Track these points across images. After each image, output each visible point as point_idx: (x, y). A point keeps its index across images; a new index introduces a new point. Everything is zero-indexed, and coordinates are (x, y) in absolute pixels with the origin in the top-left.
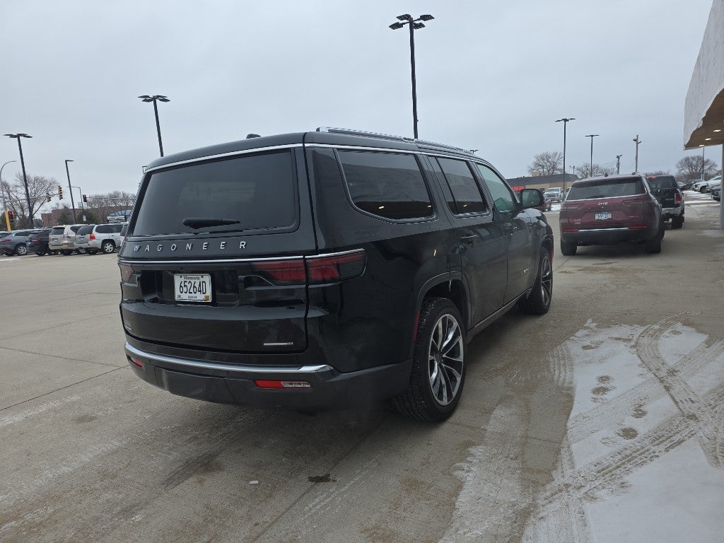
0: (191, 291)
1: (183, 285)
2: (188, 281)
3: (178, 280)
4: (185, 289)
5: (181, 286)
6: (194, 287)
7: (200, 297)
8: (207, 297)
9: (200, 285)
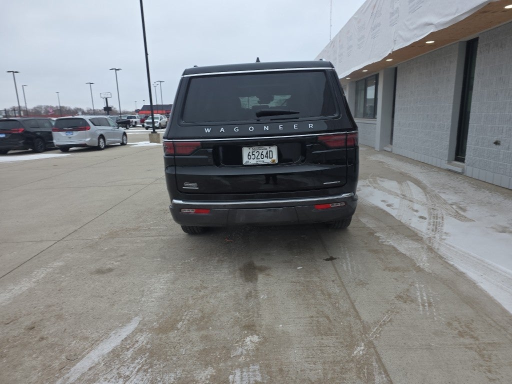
0: (259, 157)
1: (251, 154)
2: (256, 151)
3: (246, 151)
4: (253, 157)
5: (249, 155)
6: (262, 154)
7: (267, 161)
8: (274, 161)
9: (267, 153)
